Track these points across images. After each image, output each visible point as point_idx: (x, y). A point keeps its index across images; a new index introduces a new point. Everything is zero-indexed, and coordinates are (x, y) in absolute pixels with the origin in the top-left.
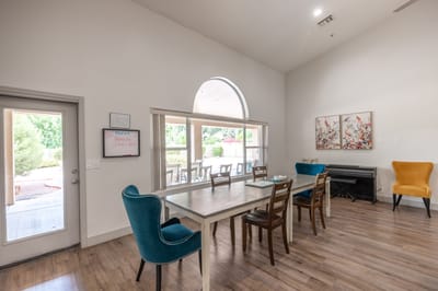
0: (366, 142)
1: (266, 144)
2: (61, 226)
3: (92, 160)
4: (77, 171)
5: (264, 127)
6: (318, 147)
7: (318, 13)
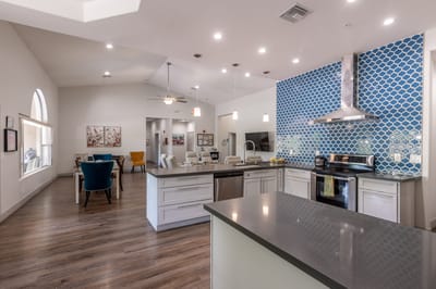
0: (118, 143)
6: (89, 145)
7: (107, 73)
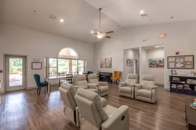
0: (110, 66)
1: (86, 66)
2: (21, 84)
3: (29, 70)
4: (25, 72)
5: (85, 61)
6: (101, 67)
